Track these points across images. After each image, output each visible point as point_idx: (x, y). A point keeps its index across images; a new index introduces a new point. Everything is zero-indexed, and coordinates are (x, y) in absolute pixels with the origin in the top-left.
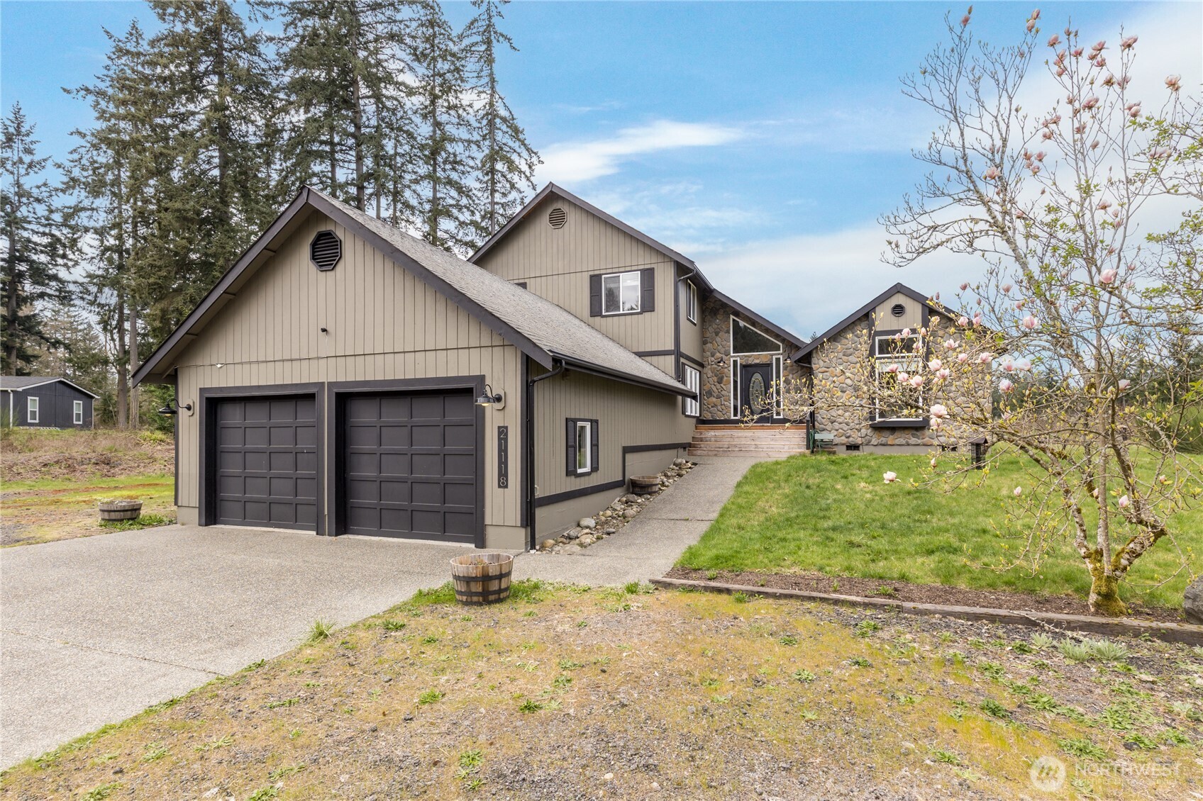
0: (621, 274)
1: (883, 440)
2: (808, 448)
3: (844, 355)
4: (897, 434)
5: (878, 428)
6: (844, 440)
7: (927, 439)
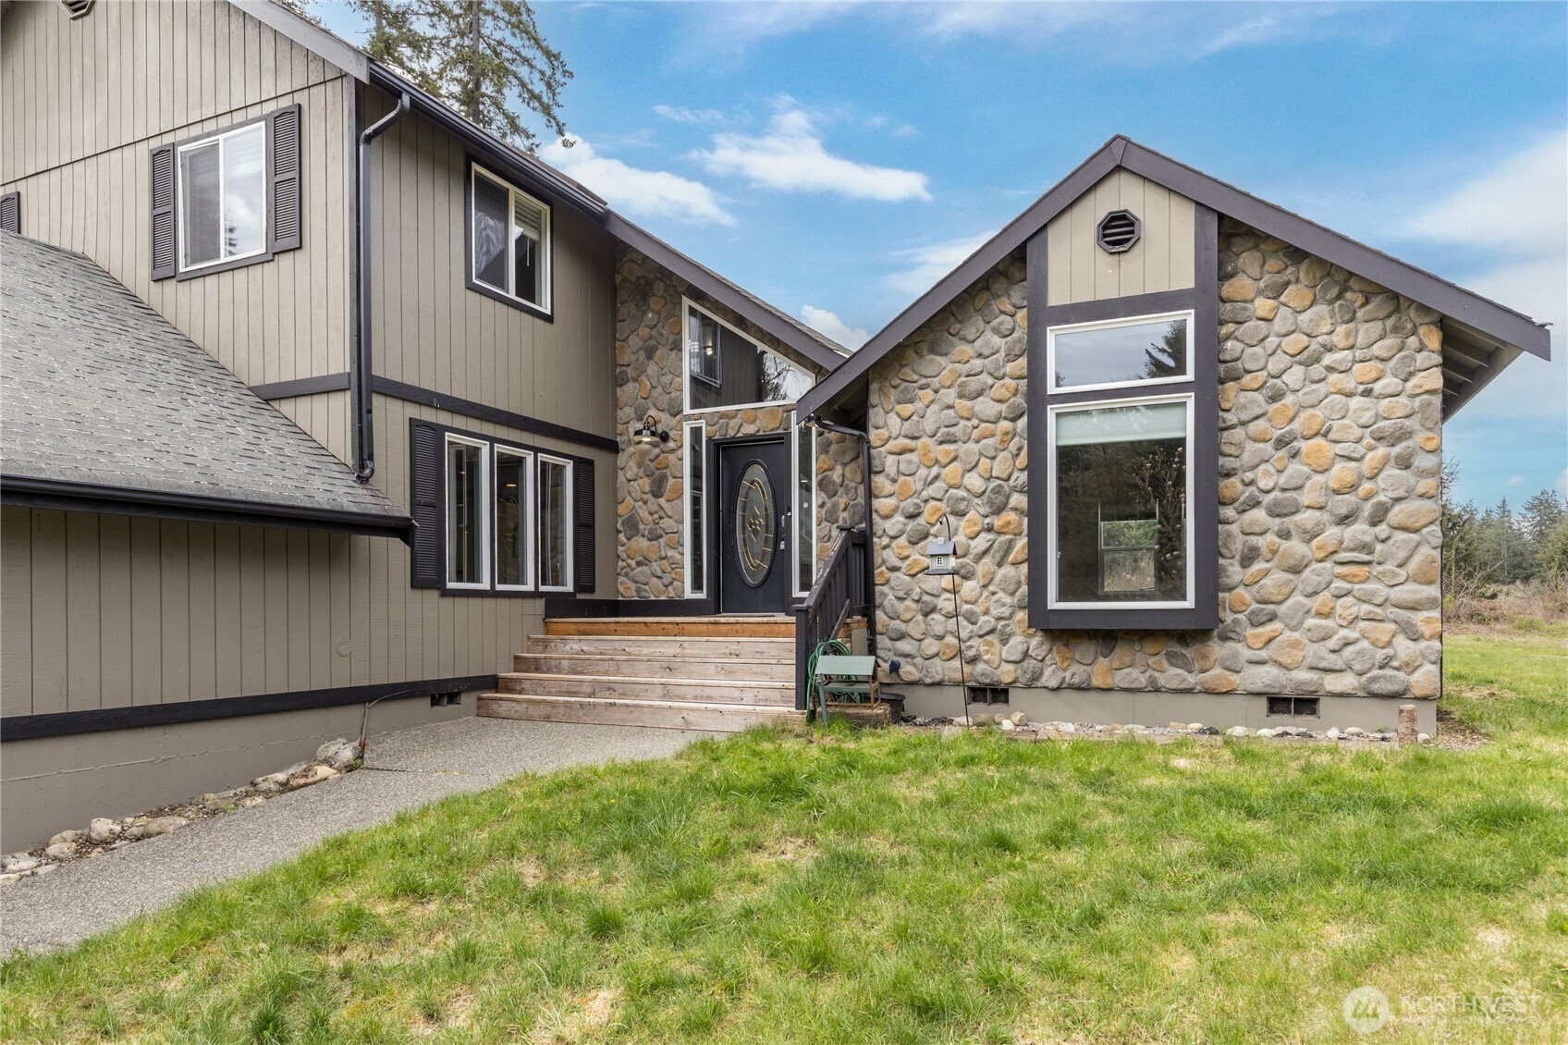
0: (221, 137)
1: (1076, 673)
2: (801, 704)
3: (961, 396)
4: (1122, 653)
5: (1063, 633)
6: (952, 669)
7: (1217, 671)
